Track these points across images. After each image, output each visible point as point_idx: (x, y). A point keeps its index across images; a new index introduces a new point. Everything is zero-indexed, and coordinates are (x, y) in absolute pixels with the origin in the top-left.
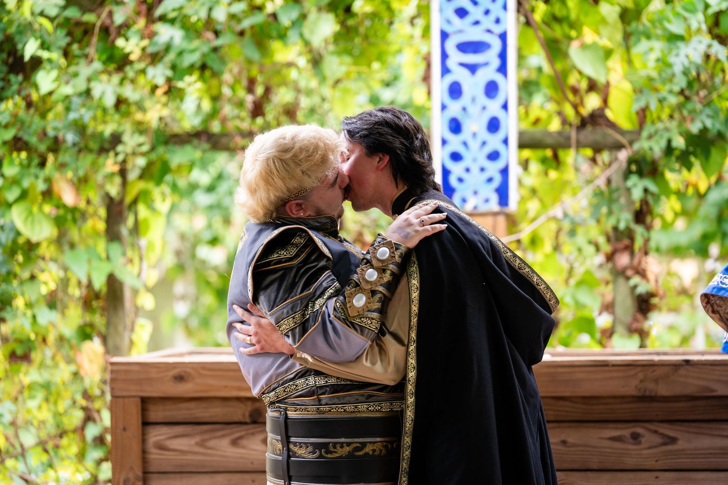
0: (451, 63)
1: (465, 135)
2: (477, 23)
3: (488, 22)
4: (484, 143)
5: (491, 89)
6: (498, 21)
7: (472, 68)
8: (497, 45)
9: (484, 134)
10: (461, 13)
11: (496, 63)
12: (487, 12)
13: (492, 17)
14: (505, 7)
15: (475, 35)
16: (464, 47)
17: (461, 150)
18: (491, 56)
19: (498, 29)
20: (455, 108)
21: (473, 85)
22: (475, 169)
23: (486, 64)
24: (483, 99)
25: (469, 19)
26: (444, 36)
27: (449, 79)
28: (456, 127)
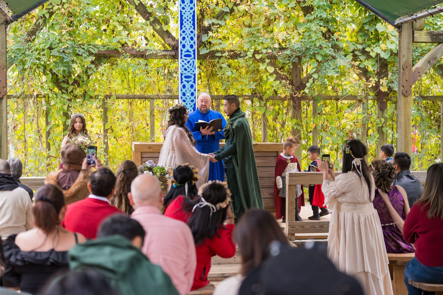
0: (183, 80)
1: (186, 96)
2: (189, 72)
3: (191, 72)
4: (190, 98)
5: (192, 86)
6: (193, 71)
7: (188, 82)
8: (193, 77)
9: (190, 96)
10: (185, 69)
11: (193, 80)
12: (191, 69)
13: (192, 71)
14: (195, 69)
15: (188, 74)
16: (186, 77)
17: (185, 99)
18: (192, 79)
19: (193, 73)
20: (184, 90)
21: (188, 85)
22: (188, 104)
23: (191, 81)
24: (190, 89)
25: (187, 71)
26: (182, 74)
27: (183, 84)
28: (184, 94)
